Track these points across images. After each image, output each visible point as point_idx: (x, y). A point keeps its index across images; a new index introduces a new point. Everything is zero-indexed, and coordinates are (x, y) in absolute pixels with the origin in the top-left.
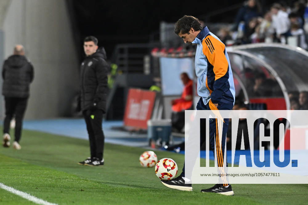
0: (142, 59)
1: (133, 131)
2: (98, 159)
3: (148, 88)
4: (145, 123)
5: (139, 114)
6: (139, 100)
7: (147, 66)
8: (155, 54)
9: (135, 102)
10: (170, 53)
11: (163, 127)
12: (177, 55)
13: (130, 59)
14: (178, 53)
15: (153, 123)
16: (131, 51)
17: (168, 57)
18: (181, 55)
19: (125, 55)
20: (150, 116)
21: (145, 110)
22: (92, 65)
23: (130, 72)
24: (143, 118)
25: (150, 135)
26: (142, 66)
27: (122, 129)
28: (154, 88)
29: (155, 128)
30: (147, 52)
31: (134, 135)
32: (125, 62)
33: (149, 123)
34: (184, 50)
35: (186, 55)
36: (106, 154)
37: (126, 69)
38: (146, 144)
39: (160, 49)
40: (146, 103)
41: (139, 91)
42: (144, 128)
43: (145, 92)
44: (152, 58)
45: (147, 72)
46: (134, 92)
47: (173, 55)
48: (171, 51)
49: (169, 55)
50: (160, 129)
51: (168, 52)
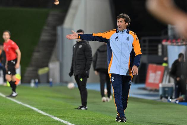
0: (157, 46)
1: (151, 90)
2: (84, 106)
3: (160, 63)
4: (158, 85)
5: (155, 80)
6: (155, 71)
7: (160, 50)
8: (164, 43)
9: (152, 72)
11: (168, 88)
12: (177, 44)
13: (149, 46)
14: (178, 43)
15: (162, 85)
16: (150, 41)
17: (171, 45)
18: (179, 44)
19: (147, 44)
20: (161, 81)
21: (158, 77)
23: (150, 54)
24: (157, 82)
25: (161, 92)
26: (157, 50)
27: (144, 89)
29: (164, 88)
30: (160, 42)
31: (152, 93)
32: (147, 48)
33: (160, 85)
34: (182, 41)
35: (182, 44)
37: (147, 52)
38: (159, 98)
39: (167, 40)
40: (159, 73)
41: (155, 65)
42: (157, 89)
43: (159, 66)
44: (163, 46)
45: (160, 54)
46: (151, 66)
47: (175, 44)
48: (174, 41)
49: (172, 44)
50: (167, 89)
51: (172, 42)
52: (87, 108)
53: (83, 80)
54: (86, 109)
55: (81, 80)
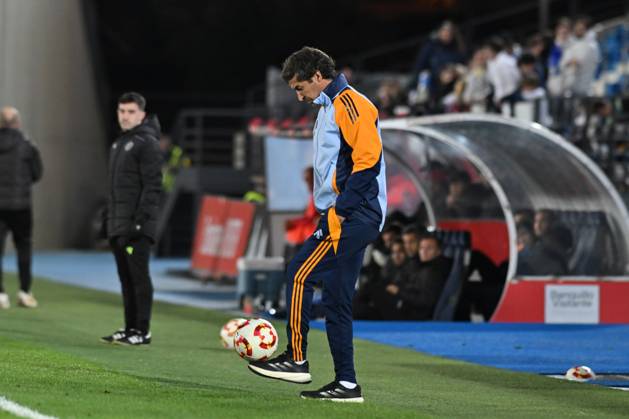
0: (230, 140)
1: (209, 280)
2: (139, 332)
3: (239, 195)
4: (232, 263)
5: (220, 246)
6: (222, 220)
7: (239, 152)
8: (255, 129)
9: (214, 223)
10: (285, 129)
11: (267, 273)
12: (299, 134)
13: (206, 138)
14: (300, 129)
15: (247, 263)
16: (209, 122)
17: (280, 136)
18: (306, 133)
19: (198, 131)
20: (243, 250)
21: (234, 239)
22: (133, 149)
23: (206, 163)
24: (229, 253)
25: (241, 287)
26: (229, 152)
27: (187, 275)
28: (251, 196)
29: (251, 274)
30: (241, 124)
31: (210, 288)
32: (197, 144)
33: (241, 265)
36: (155, 323)
37: (198, 157)
38: (235, 304)
39: (265, 120)
40: (236, 224)
41: (222, 200)
42: (230, 274)
43: (235, 203)
44: (249, 137)
45: (239, 164)
46: (212, 203)
47: (290, 133)
48: (287, 124)
49: (283, 133)
50: (261, 277)
51: (281, 127)
52: (148, 337)
53: (133, 252)
54: (146, 342)
55: (130, 250)
